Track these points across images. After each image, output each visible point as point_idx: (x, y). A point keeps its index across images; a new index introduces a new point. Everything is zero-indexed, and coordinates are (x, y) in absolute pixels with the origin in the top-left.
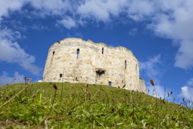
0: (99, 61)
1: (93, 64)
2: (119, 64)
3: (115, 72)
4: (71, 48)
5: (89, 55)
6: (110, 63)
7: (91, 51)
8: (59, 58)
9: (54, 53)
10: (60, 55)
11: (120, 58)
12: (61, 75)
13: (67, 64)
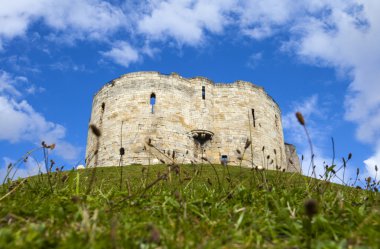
0: (197, 115)
1: (187, 122)
2: (240, 117)
3: (234, 134)
4: (138, 93)
5: (177, 105)
6: (222, 116)
7: (178, 95)
8: (115, 116)
9: (103, 106)
10: (117, 110)
11: (241, 105)
12: (122, 151)
13: (131, 128)
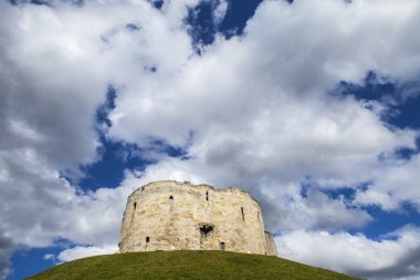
0: (203, 212)
1: (195, 217)
2: (233, 214)
3: (229, 226)
4: (161, 196)
5: (188, 204)
6: (220, 213)
7: (190, 198)
8: (143, 212)
9: (135, 205)
10: (145, 208)
11: (234, 205)
12: (148, 239)
13: (155, 221)
